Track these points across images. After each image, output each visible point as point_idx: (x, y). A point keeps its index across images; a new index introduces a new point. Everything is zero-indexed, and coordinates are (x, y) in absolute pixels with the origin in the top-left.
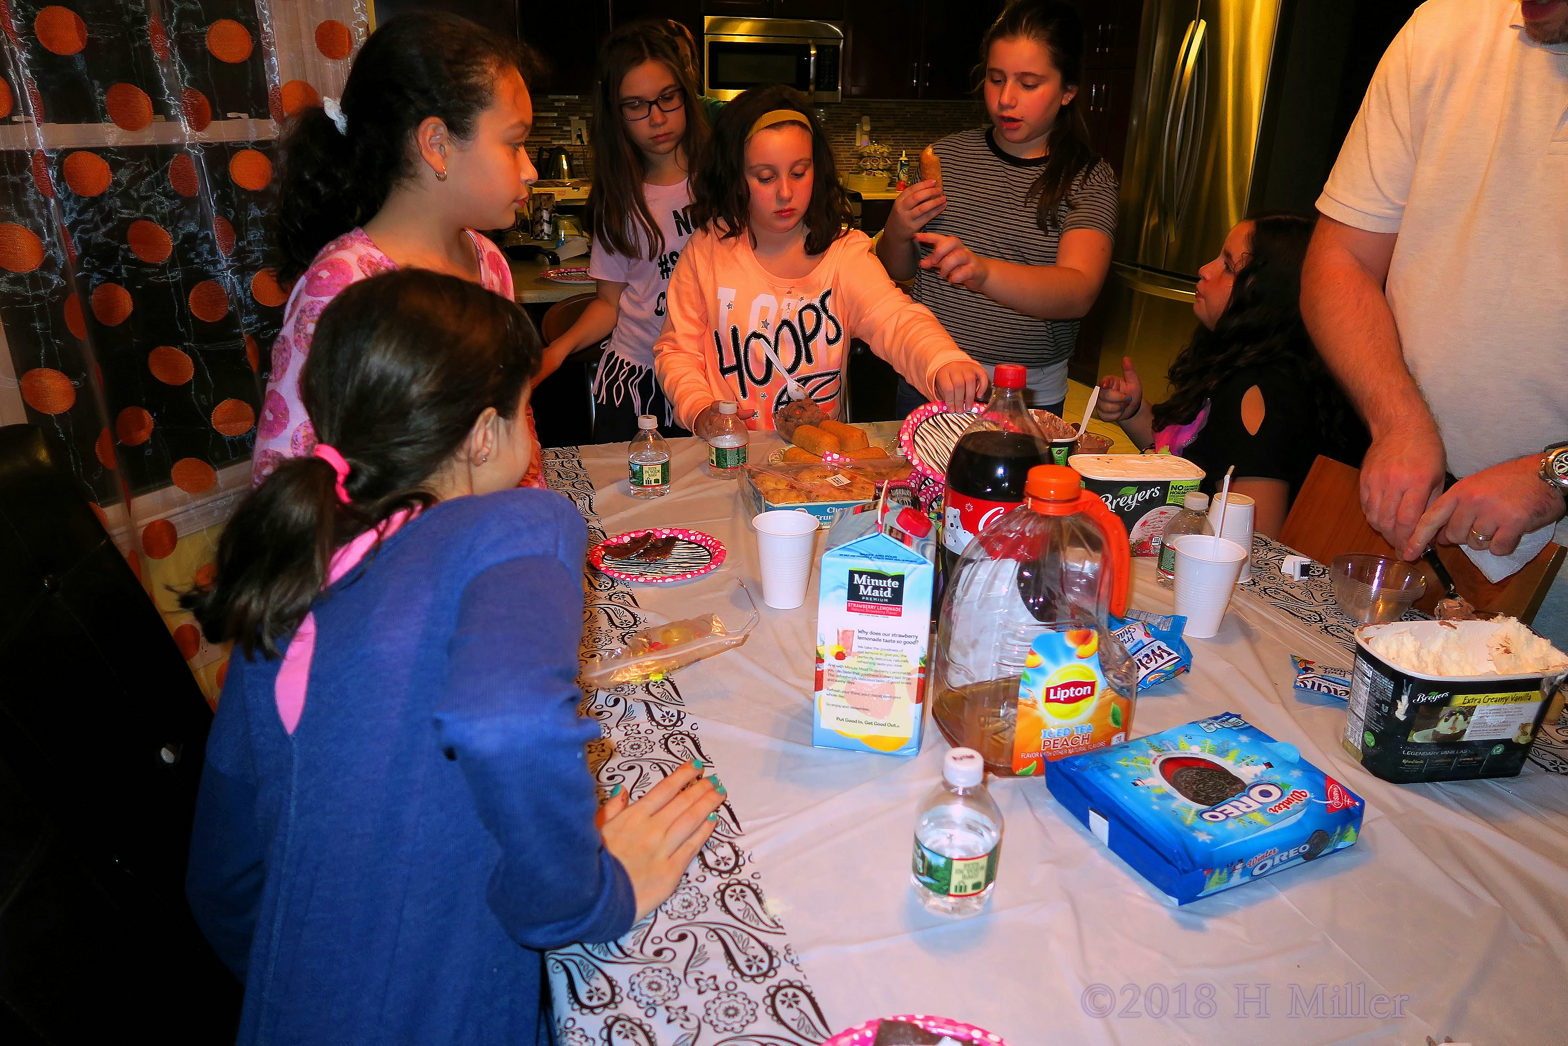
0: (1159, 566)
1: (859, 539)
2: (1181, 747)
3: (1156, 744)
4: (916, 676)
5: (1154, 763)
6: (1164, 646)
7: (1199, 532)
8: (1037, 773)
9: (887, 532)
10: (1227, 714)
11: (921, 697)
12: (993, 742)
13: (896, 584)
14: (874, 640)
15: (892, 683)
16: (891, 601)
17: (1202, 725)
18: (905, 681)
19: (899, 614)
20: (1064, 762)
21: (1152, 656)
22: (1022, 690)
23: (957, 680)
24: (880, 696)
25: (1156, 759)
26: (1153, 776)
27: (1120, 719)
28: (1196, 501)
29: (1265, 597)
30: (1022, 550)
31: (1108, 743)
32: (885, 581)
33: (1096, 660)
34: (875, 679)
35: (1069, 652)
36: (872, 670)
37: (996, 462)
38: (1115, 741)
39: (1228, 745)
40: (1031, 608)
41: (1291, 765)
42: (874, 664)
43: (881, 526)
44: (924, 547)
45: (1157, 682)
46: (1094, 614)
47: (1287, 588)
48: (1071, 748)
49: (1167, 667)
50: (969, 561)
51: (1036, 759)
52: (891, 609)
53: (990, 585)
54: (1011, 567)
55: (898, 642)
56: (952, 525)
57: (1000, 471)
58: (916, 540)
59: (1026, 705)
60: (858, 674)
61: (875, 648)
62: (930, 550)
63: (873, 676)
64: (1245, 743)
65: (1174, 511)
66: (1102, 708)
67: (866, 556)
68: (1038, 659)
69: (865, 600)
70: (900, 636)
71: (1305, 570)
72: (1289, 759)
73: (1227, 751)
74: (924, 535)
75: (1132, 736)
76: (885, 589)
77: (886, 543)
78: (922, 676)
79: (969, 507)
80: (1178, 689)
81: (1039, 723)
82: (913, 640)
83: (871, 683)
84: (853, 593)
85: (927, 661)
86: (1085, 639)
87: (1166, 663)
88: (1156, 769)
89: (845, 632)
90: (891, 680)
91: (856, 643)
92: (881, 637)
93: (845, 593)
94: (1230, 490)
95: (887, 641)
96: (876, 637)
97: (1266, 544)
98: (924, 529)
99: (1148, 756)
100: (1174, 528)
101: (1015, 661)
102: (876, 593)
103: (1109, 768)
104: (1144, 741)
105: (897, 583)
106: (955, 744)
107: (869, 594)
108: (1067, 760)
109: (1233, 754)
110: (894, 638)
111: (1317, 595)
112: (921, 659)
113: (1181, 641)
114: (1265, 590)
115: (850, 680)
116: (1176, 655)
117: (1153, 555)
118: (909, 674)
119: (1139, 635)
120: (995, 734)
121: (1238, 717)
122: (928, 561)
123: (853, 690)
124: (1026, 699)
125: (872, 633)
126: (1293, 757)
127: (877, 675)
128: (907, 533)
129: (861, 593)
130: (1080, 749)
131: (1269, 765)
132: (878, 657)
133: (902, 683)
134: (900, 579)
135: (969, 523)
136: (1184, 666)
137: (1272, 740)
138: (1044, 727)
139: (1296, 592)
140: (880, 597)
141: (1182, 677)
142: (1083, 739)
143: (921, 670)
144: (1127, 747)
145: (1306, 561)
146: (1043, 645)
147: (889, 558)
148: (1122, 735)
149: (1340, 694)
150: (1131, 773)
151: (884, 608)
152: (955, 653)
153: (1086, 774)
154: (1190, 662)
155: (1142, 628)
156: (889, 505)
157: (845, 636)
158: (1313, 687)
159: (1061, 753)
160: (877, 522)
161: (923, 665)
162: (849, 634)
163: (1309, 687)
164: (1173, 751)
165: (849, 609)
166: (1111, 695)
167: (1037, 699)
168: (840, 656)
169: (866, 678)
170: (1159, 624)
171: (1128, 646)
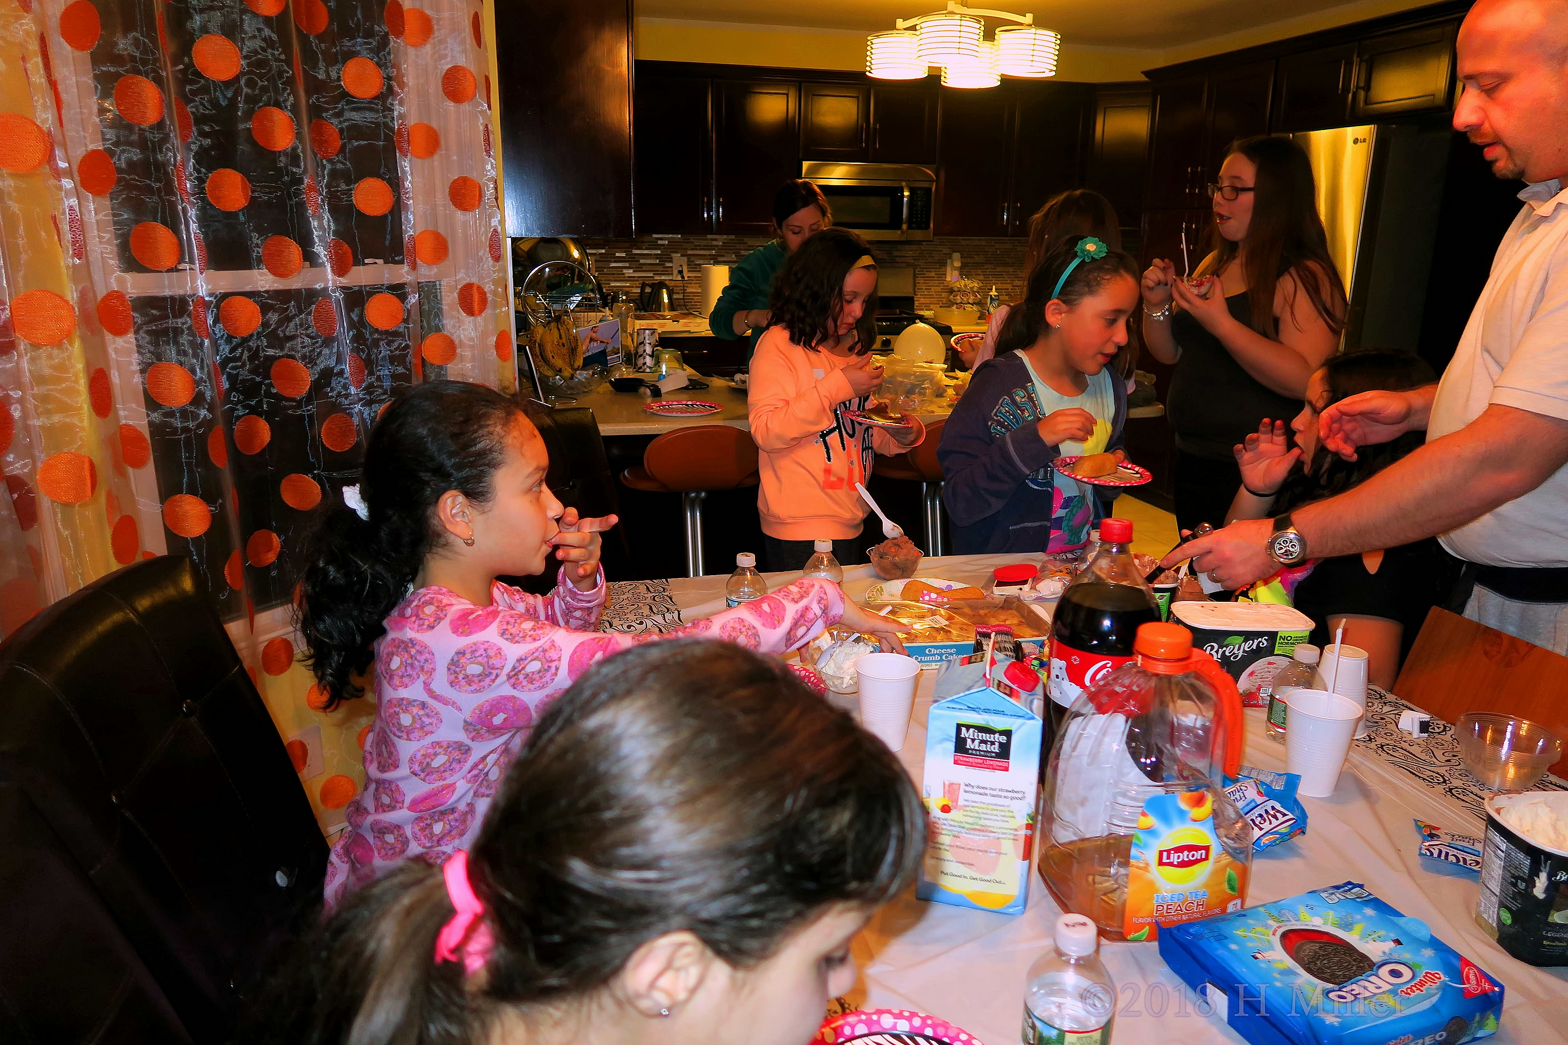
0: (1269, 719)
1: (967, 693)
2: (1302, 918)
3: (1275, 913)
4: (1023, 832)
5: (1274, 934)
6: (1278, 806)
7: (1309, 685)
8: (1149, 939)
9: (996, 686)
10: (1349, 883)
11: (1027, 855)
12: (1103, 904)
13: (1003, 739)
14: (981, 794)
15: (998, 838)
16: (998, 755)
17: (1324, 895)
18: (1011, 837)
19: (1006, 769)
20: (1178, 928)
21: (1265, 816)
22: (1133, 852)
23: (1063, 835)
24: (986, 852)
25: (1275, 931)
26: (1273, 950)
27: (1236, 885)
28: (1307, 653)
29: (1384, 755)
30: (1132, 706)
31: (1224, 910)
32: (992, 736)
33: (1210, 823)
34: (981, 833)
35: (1182, 813)
36: (978, 825)
37: (1102, 614)
38: (1230, 908)
39: (1352, 917)
40: (1142, 767)
41: (1420, 943)
42: (980, 818)
43: (989, 680)
44: (1032, 702)
45: (1272, 844)
46: (1207, 775)
47: (1405, 746)
48: (1185, 914)
49: (1283, 829)
50: (1077, 715)
51: (1148, 924)
52: (998, 763)
53: (1099, 743)
54: (1119, 723)
55: (1005, 797)
56: (1057, 677)
57: (1107, 623)
58: (1023, 694)
59: (1138, 868)
60: (963, 828)
61: (981, 802)
62: (1038, 704)
63: (979, 830)
64: (1371, 917)
65: (1284, 662)
66: (1218, 872)
67: (973, 709)
68: (1150, 821)
69: (972, 754)
70: (1007, 791)
71: (1424, 727)
72: (1419, 936)
73: (1351, 924)
74: (1031, 690)
75: (1249, 903)
76: (993, 743)
77: (995, 698)
78: (1029, 832)
79: (1075, 660)
80: (1294, 852)
81: (1151, 886)
82: (1020, 795)
83: (977, 838)
84: (960, 746)
85: (1033, 818)
86: (1199, 802)
87: (1282, 824)
88: (1276, 941)
89: (951, 784)
90: (997, 835)
91: (962, 798)
92: (986, 791)
93: (951, 746)
94: (1343, 642)
95: (993, 796)
96: (982, 791)
97: (1381, 697)
98: (1032, 683)
99: (1267, 926)
100: (1283, 680)
101: (1126, 820)
102: (983, 747)
103: (1226, 938)
104: (1262, 909)
105: (1005, 738)
106: (1067, 910)
107: (977, 748)
108: (1183, 927)
109: (1358, 928)
110: (1001, 793)
111: (1439, 754)
112: (1028, 815)
113: (1296, 801)
114: (1382, 746)
115: (956, 834)
116: (1291, 816)
117: (1261, 706)
118: (1016, 830)
119: (1251, 793)
120: (1104, 894)
121: (1361, 886)
122: (1036, 717)
123: (958, 844)
124: (1138, 862)
125: (978, 787)
126: (1424, 935)
127: (983, 830)
128: (1014, 687)
129: (968, 747)
130: (1195, 915)
131: (1398, 942)
132: (984, 811)
133: (1009, 839)
134: (1008, 733)
135: (1075, 676)
136: (1300, 827)
137: (1400, 915)
138: (1157, 891)
139: (1415, 750)
140: (987, 752)
141: (1298, 840)
142: (1198, 905)
143: (1029, 827)
144: (1244, 915)
145: (1426, 717)
146: (1155, 806)
147: (997, 712)
148: (1239, 902)
149: (1470, 864)
150: (1250, 944)
151: (991, 763)
152: (1061, 808)
153: (1202, 943)
154: (1305, 822)
155: (1255, 787)
156: (996, 658)
157: (951, 789)
158: (1439, 855)
159: (1175, 919)
160: (985, 675)
161: (1031, 822)
162: (955, 787)
163: (1435, 855)
164: (1294, 922)
165: (956, 762)
166: (1227, 859)
167: (1149, 862)
168: (946, 809)
169: (972, 832)
170: (1272, 781)
171: (1240, 804)
